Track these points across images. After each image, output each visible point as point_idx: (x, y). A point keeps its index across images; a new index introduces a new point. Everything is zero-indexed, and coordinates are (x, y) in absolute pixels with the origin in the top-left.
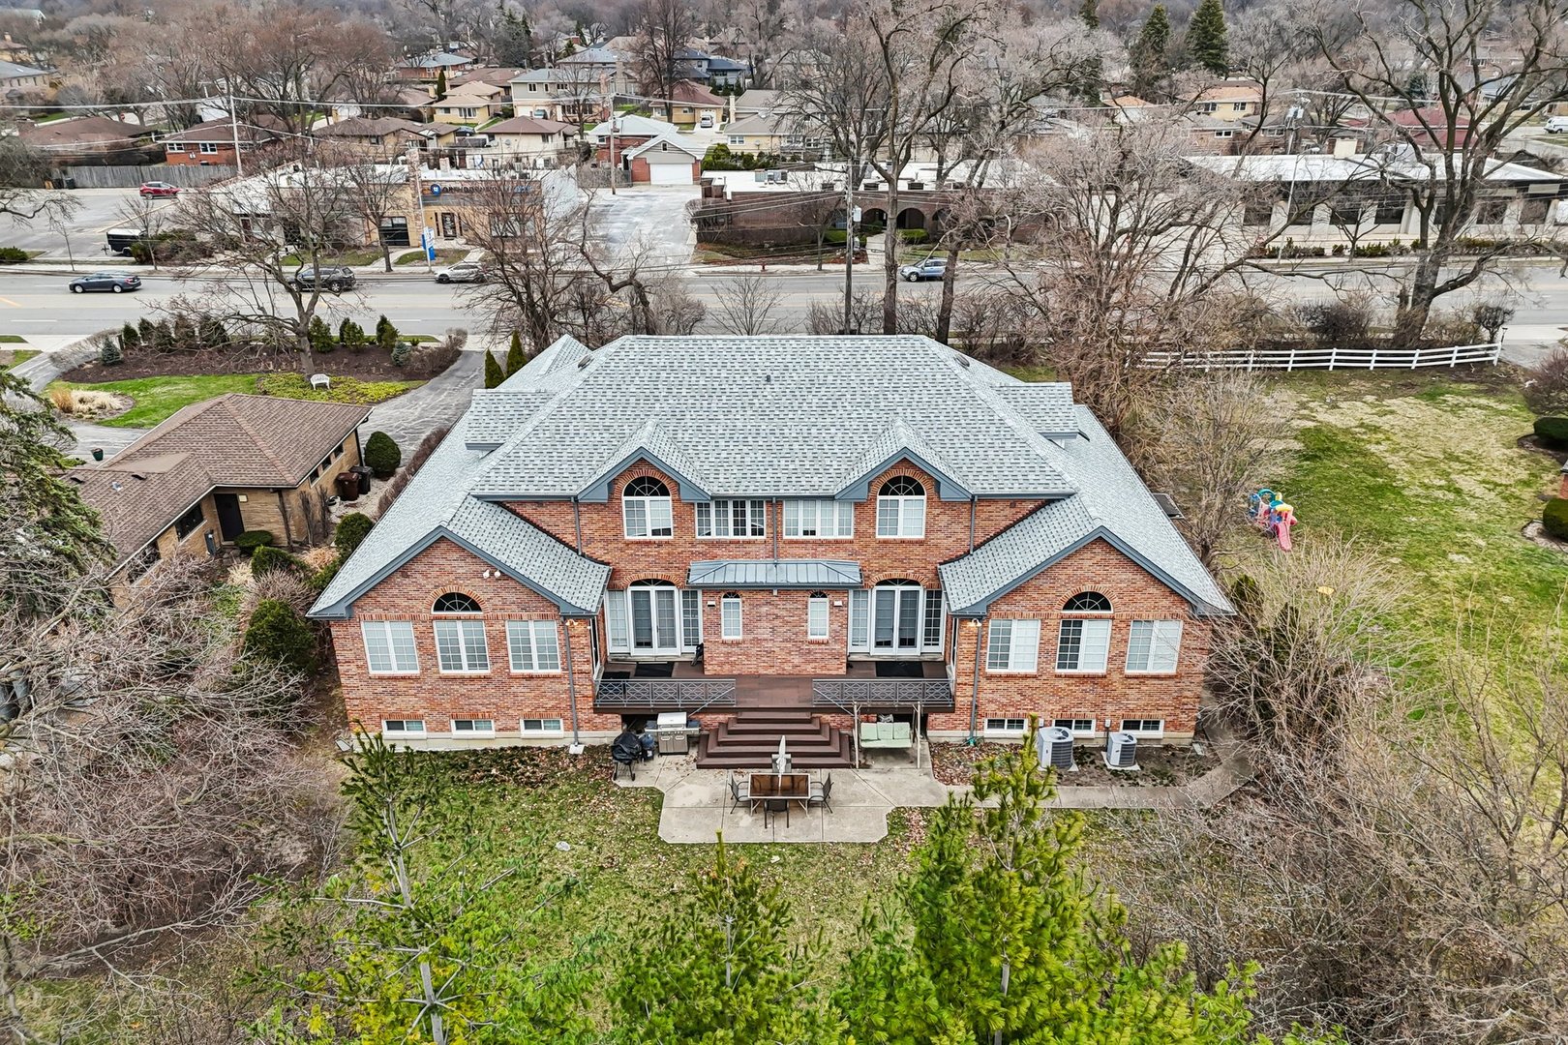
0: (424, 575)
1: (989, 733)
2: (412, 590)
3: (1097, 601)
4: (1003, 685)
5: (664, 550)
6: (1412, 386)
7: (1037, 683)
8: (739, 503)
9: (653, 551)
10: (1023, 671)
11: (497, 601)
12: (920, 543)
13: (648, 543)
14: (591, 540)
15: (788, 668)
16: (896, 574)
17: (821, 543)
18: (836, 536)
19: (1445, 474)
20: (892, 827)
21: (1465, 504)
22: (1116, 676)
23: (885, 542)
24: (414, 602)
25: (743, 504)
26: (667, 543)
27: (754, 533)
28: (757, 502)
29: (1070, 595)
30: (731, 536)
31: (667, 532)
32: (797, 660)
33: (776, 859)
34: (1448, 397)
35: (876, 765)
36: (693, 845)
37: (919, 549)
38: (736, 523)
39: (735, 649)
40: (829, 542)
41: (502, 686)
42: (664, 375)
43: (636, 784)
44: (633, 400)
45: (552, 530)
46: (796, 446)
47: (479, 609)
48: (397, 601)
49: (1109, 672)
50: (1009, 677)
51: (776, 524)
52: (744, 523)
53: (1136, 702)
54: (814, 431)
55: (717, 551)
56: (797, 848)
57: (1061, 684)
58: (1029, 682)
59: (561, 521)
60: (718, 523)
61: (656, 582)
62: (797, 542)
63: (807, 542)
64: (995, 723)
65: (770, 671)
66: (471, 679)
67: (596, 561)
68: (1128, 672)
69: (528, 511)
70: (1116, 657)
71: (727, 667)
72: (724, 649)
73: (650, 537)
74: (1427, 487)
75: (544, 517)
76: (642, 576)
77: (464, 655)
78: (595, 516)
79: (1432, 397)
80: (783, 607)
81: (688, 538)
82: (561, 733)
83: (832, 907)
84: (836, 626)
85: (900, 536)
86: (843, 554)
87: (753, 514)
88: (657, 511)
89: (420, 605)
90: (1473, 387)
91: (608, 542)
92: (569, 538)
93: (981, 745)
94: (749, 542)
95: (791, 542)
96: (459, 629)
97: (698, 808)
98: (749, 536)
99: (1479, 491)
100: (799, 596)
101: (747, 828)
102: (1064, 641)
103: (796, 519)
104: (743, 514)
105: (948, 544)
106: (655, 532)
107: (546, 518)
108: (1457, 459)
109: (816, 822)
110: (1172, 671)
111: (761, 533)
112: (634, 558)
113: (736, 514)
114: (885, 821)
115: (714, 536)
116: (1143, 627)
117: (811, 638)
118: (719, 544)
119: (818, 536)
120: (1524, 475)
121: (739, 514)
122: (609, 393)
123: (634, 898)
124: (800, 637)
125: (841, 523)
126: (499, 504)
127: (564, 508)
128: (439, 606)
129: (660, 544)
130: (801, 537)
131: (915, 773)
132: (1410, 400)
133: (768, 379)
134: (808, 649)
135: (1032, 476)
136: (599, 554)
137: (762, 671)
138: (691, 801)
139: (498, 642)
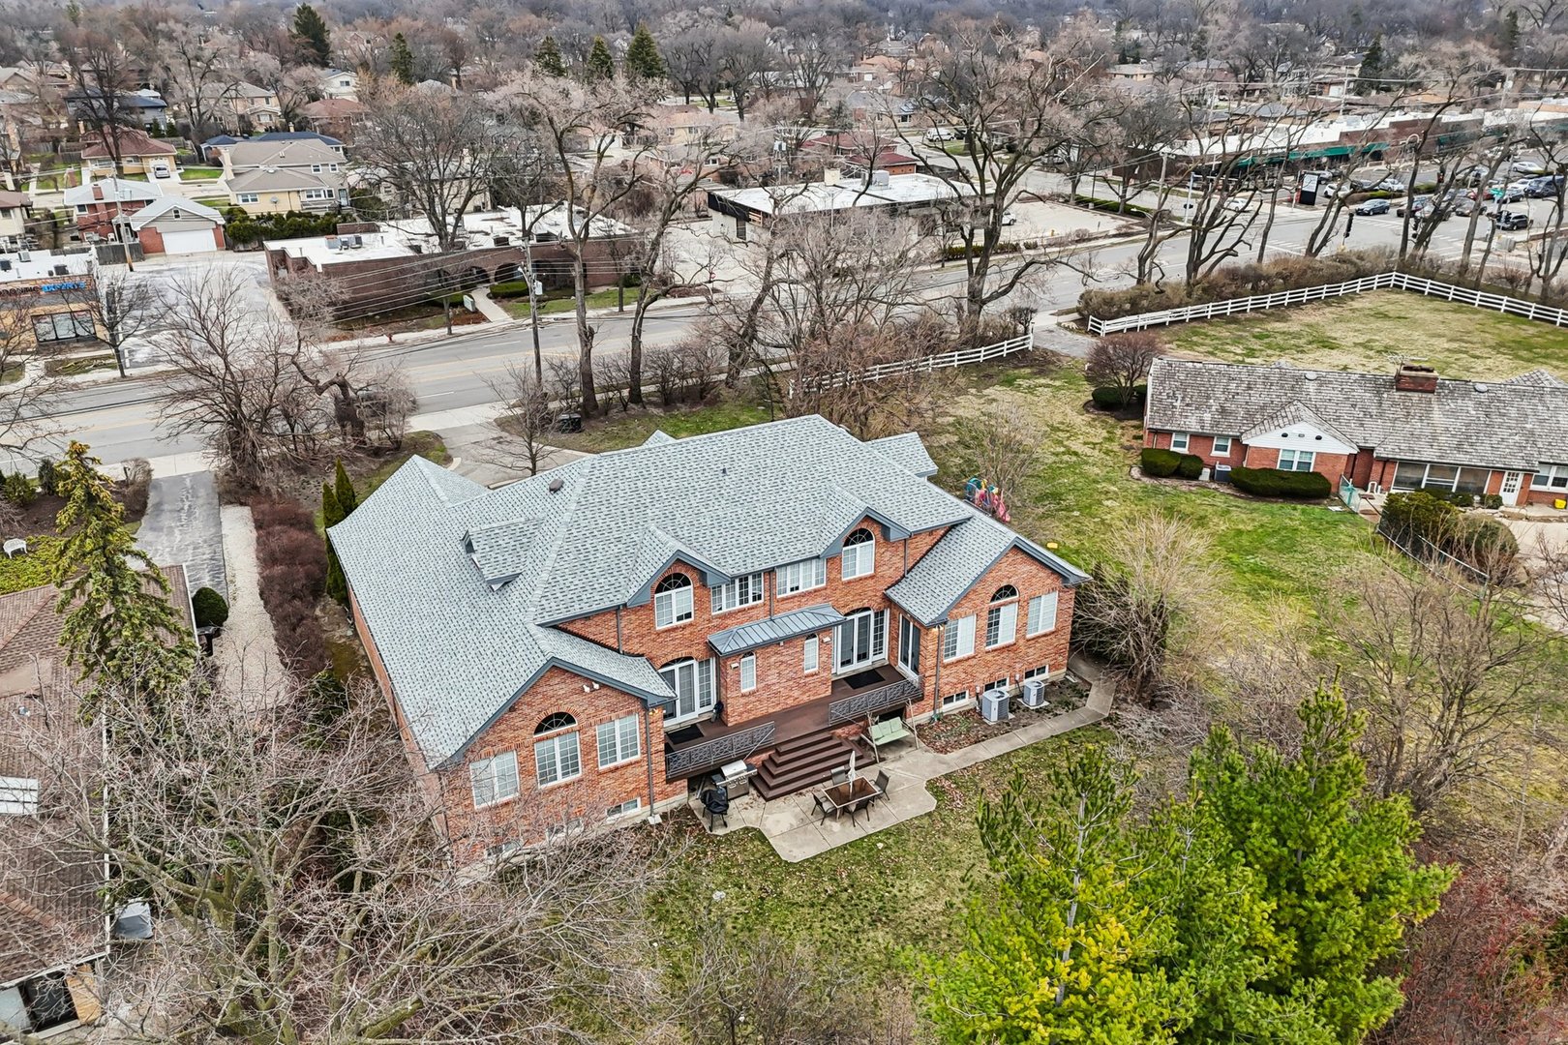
0: (529, 704)
1: (945, 708)
2: (518, 722)
3: (1009, 590)
4: (954, 669)
5: (687, 632)
6: (990, 376)
7: (975, 661)
8: (744, 579)
9: (679, 634)
10: (966, 655)
11: (591, 710)
12: (872, 577)
13: (674, 629)
14: (630, 638)
15: (790, 702)
16: (856, 606)
17: (803, 595)
18: (814, 587)
19: (1060, 443)
20: (935, 795)
21: (1087, 463)
22: (1021, 642)
23: (849, 582)
24: (520, 732)
25: (746, 579)
26: (691, 625)
27: (754, 599)
28: (756, 575)
29: (994, 590)
30: (738, 607)
31: (688, 616)
32: (796, 694)
33: (880, 845)
34: (1019, 381)
35: (890, 756)
36: (815, 857)
37: (871, 582)
38: (741, 595)
39: (752, 699)
40: (810, 593)
41: (593, 784)
42: (640, 484)
43: (732, 828)
44: (626, 511)
45: (598, 638)
46: (771, 522)
47: (573, 721)
48: (504, 735)
49: (1017, 640)
50: (959, 661)
51: (771, 588)
52: (747, 593)
53: (1033, 656)
54: (778, 506)
55: (729, 622)
56: (887, 833)
57: (989, 657)
58: (970, 662)
59: (605, 631)
60: (728, 598)
61: (678, 660)
62: (787, 599)
63: (794, 597)
64: (949, 699)
65: (777, 709)
66: (567, 786)
67: (633, 655)
68: (1028, 636)
69: (577, 627)
70: (1022, 628)
71: (745, 715)
72: (743, 701)
73: (676, 623)
74: (1057, 454)
75: (591, 630)
76: (670, 658)
77: (559, 766)
78: (633, 617)
79: (1009, 382)
80: (787, 654)
81: (706, 617)
82: (638, 810)
83: (943, 864)
84: (824, 658)
85: (858, 575)
86: (819, 600)
87: (754, 584)
88: (681, 599)
89: (523, 733)
90: (1028, 370)
91: (643, 636)
92: (611, 642)
93: (943, 719)
94: (752, 608)
95: (784, 599)
96: (556, 745)
97: (792, 830)
98: (751, 603)
99: (1087, 450)
100: (798, 642)
101: (840, 832)
102: (990, 625)
103: (786, 579)
104: (747, 586)
105: (890, 573)
106: (679, 618)
107: (592, 629)
108: (1059, 429)
109: (884, 810)
110: (1053, 629)
111: (760, 597)
112: (663, 645)
113: (741, 587)
114: (928, 794)
115: (724, 610)
116: (1036, 601)
117: (806, 672)
118: (730, 614)
119: (801, 590)
120: (1105, 434)
121: (744, 586)
122: (603, 508)
123: (806, 910)
124: (799, 674)
125: (817, 575)
126: (555, 627)
127: (608, 616)
128: (539, 730)
129: (684, 628)
130: (789, 593)
131: (918, 752)
132: (997, 387)
133: (724, 471)
134: (801, 682)
135: (941, 510)
136: (636, 648)
137: (771, 710)
138: (785, 828)
139: (589, 747)
